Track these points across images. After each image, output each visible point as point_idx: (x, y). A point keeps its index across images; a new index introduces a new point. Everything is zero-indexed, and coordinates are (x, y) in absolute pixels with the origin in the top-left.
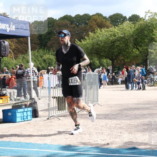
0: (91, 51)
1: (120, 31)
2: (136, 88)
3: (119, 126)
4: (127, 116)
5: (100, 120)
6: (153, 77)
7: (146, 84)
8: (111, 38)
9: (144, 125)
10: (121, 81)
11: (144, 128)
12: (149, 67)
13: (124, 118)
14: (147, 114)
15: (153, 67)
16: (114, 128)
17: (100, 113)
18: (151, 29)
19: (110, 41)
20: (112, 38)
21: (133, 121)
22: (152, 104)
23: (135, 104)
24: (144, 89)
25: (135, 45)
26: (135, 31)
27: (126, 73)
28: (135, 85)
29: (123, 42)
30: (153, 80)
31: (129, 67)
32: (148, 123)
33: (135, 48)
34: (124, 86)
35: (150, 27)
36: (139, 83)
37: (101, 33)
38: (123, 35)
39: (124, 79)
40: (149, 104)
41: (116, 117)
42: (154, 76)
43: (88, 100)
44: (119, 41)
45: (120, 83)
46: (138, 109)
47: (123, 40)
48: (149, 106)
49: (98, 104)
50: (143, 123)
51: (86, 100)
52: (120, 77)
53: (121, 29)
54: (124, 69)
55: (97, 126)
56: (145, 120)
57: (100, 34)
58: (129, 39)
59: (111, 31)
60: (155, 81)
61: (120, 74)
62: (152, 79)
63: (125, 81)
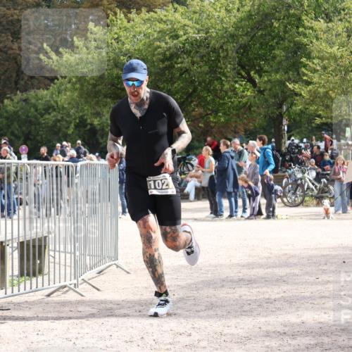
0: (95, 86)
1: (191, 19)
2: (244, 211)
3: (185, 340)
4: (211, 306)
5: (125, 320)
6: (299, 175)
7: (279, 200)
8: (163, 44)
9: (267, 335)
10: (197, 189)
11: (267, 347)
12: (288, 142)
13: (201, 313)
14: (279, 300)
15: (301, 141)
16: (169, 346)
17: (124, 298)
18: (294, 15)
19: (159, 54)
20: (166, 43)
21: (233, 322)
22: (295, 264)
23: (239, 265)
24: (271, 214)
25: (243, 67)
26: (242, 20)
27: (210, 162)
28: (240, 202)
29: (202, 57)
30: (302, 185)
31: (222, 141)
32: (280, 329)
33: (243, 77)
34: (206, 204)
35: (290, 6)
36: (253, 196)
37: (129, 25)
38: (203, 35)
39: (205, 183)
40: (287, 265)
41: (178, 308)
42: (304, 173)
43: (85, 255)
44: (188, 53)
45: (192, 196)
46: (250, 282)
47: (203, 51)
48: (288, 270)
49: (118, 267)
50: (264, 329)
51: (77, 253)
52: (191, 177)
53: (195, 12)
54: (205, 148)
55: (112, 342)
56: (271, 319)
57: (126, 29)
58: (221, 47)
59: (161, 21)
60: (306, 187)
61: (192, 166)
62: (296, 181)
63: (207, 188)
